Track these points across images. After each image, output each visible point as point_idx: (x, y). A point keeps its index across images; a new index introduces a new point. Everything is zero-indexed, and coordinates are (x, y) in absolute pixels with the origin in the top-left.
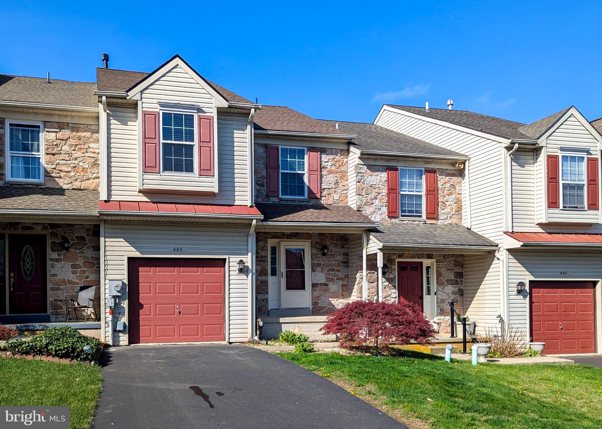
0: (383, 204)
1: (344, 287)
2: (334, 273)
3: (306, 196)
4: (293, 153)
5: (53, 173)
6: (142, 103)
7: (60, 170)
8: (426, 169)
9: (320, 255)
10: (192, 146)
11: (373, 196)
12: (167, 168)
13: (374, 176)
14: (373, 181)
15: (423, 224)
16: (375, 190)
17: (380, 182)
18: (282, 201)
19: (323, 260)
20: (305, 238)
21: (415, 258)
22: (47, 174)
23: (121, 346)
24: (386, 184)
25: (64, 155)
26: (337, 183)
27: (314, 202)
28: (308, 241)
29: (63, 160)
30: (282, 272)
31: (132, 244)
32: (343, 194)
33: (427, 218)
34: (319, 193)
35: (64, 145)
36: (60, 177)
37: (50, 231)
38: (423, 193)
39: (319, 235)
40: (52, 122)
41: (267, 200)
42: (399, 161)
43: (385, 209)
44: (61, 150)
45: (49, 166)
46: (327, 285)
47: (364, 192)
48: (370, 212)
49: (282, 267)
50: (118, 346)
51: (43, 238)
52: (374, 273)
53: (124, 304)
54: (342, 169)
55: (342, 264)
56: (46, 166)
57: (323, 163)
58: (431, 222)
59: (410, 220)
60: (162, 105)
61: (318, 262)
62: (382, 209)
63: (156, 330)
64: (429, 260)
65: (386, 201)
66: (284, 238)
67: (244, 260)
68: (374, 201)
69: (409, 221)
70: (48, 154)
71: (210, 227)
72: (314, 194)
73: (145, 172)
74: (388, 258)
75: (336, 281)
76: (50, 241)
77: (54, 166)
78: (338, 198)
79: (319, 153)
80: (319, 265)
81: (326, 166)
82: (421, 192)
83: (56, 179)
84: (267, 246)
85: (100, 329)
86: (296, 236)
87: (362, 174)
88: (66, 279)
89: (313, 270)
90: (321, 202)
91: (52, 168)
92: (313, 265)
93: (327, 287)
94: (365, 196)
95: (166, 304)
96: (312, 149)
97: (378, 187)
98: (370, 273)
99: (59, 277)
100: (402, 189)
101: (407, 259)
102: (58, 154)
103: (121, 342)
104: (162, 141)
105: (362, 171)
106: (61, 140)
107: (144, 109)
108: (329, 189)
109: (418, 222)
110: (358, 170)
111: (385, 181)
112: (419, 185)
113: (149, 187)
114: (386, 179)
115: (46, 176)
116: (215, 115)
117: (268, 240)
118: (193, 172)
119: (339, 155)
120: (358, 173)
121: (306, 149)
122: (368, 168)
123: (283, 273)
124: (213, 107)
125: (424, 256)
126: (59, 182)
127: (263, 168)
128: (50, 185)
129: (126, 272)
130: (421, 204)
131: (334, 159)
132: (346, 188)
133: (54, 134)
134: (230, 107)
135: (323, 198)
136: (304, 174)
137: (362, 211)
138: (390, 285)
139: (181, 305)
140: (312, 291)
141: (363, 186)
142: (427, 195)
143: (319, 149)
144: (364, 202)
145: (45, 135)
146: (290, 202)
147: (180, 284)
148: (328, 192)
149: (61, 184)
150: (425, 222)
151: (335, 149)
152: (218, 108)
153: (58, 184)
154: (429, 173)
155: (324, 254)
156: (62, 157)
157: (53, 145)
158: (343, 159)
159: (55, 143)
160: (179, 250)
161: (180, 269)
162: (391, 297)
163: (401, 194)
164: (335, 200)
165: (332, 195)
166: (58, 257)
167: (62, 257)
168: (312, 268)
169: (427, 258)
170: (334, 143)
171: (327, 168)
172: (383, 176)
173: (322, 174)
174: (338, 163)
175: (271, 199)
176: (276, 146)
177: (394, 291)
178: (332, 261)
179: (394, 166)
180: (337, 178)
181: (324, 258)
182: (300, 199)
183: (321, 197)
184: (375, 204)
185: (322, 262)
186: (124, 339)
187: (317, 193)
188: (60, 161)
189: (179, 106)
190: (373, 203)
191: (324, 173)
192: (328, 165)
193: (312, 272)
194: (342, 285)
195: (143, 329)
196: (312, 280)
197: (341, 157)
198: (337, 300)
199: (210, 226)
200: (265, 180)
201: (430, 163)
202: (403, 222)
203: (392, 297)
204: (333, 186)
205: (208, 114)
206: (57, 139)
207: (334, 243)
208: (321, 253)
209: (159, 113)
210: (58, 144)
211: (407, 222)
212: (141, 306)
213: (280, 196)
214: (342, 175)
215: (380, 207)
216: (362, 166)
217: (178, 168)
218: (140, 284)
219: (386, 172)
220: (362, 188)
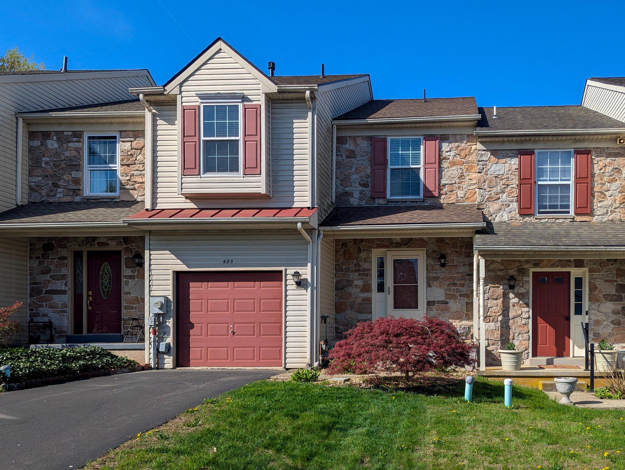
0: (513, 198)
1: (469, 306)
2: (457, 289)
3: (422, 196)
4: (406, 145)
5: (127, 185)
6: (182, 97)
7: (134, 182)
8: (576, 150)
9: (438, 267)
10: (237, 141)
11: (499, 190)
12: (209, 168)
13: (500, 164)
14: (499, 170)
15: (570, 222)
16: (502, 182)
17: (509, 170)
18: (391, 203)
19: (442, 273)
20: (419, 246)
21: (557, 266)
22: (122, 187)
23: (166, 369)
24: (517, 173)
25: (139, 165)
26: (461, 176)
27: (432, 202)
28: (423, 250)
29: (138, 170)
30: (389, 288)
31: (178, 257)
32: (469, 190)
33: (577, 214)
34: (437, 190)
35: (139, 155)
36: (134, 189)
37: (125, 246)
38: (571, 183)
39: (437, 242)
40: (127, 131)
41: (372, 202)
42: (535, 142)
43: (515, 205)
44: (136, 159)
45: (124, 178)
46: (447, 303)
47: (486, 184)
48: (494, 209)
49: (389, 282)
50: (163, 369)
51: (118, 254)
52: (499, 287)
53: (169, 323)
54: (470, 159)
55: (466, 277)
56: (121, 178)
57: (444, 153)
58: (582, 219)
59: (551, 217)
60: (203, 97)
61: (435, 275)
62: (511, 205)
63: (207, 352)
64: (579, 269)
65: (516, 195)
66: (393, 247)
67: (301, 272)
68: (500, 195)
69: (549, 219)
70: (123, 165)
71: (265, 235)
72: (431, 191)
73: (184, 175)
74: (518, 268)
75: (459, 298)
76: (125, 257)
77: (128, 178)
78: (462, 196)
79: (438, 141)
80: (436, 279)
81: (448, 157)
82: (569, 180)
83: (131, 191)
84: (371, 257)
85: (144, 350)
86: (407, 244)
87: (485, 163)
88: (139, 297)
89: (429, 285)
90: (440, 202)
91: (127, 180)
92: (428, 278)
93: (447, 306)
94: (488, 189)
95: (218, 323)
96: (428, 138)
97: (506, 177)
98: (494, 287)
99: (132, 295)
100: (541, 179)
101: (546, 269)
102: (132, 164)
103: (166, 365)
104: (203, 138)
105: (484, 159)
106: (136, 149)
107: (183, 104)
108: (451, 184)
109: (563, 220)
110: (479, 157)
111: (516, 169)
112: (565, 172)
113: (188, 191)
114: (517, 167)
115: (121, 189)
116: (262, 102)
117: (373, 249)
118: (238, 171)
119: (465, 142)
120: (479, 161)
121: (422, 138)
122: (492, 154)
123: (390, 290)
124: (261, 94)
125: (570, 264)
126: (133, 194)
127: (367, 165)
128: (125, 198)
129: (170, 287)
130: (569, 197)
131: (458, 147)
132: (473, 182)
133: (129, 144)
134: (280, 92)
135: (443, 197)
136: (419, 169)
137: (483, 209)
138: (521, 302)
139: (236, 325)
140: (427, 310)
141: (485, 177)
142: (576, 183)
143: (439, 136)
144: (486, 198)
145: (121, 145)
146: (400, 203)
147: (234, 301)
148: (450, 188)
149: (135, 196)
150: (574, 218)
151: (460, 134)
152: (267, 95)
153: (133, 196)
154: (579, 154)
155: (443, 265)
156: (136, 167)
157: (128, 156)
158: (470, 147)
159: (129, 153)
160: (230, 262)
161: (234, 284)
162: (521, 318)
163: (539, 185)
164: (459, 198)
165: (455, 192)
166: (132, 274)
167: (136, 274)
168: (427, 282)
169: (576, 267)
170: (457, 127)
171: (449, 159)
172: (513, 162)
173: (442, 166)
174: (464, 152)
175: (376, 201)
176: (383, 137)
177: (526, 309)
178: (453, 274)
179: (529, 149)
180: (463, 170)
181: (443, 269)
182: (413, 199)
183: (440, 195)
184: (501, 200)
185: (441, 275)
186: (169, 362)
187: (435, 191)
188: (134, 172)
189: (219, 96)
190: (499, 199)
191: (445, 165)
192: (450, 155)
193: (427, 287)
194: (467, 303)
195: (194, 352)
196: (427, 297)
197: (468, 144)
198: (459, 322)
199: (265, 233)
200: (369, 179)
201: (580, 141)
202: (542, 221)
203: (524, 317)
204: (457, 181)
205: (254, 103)
206: (132, 149)
207: (457, 251)
208: (439, 263)
209: (199, 107)
210: (133, 154)
211: (547, 220)
212: (192, 326)
213: (388, 196)
214: (469, 166)
215: (509, 203)
216: (484, 152)
217: (222, 169)
218: (191, 301)
219: (517, 157)
220: (483, 180)
